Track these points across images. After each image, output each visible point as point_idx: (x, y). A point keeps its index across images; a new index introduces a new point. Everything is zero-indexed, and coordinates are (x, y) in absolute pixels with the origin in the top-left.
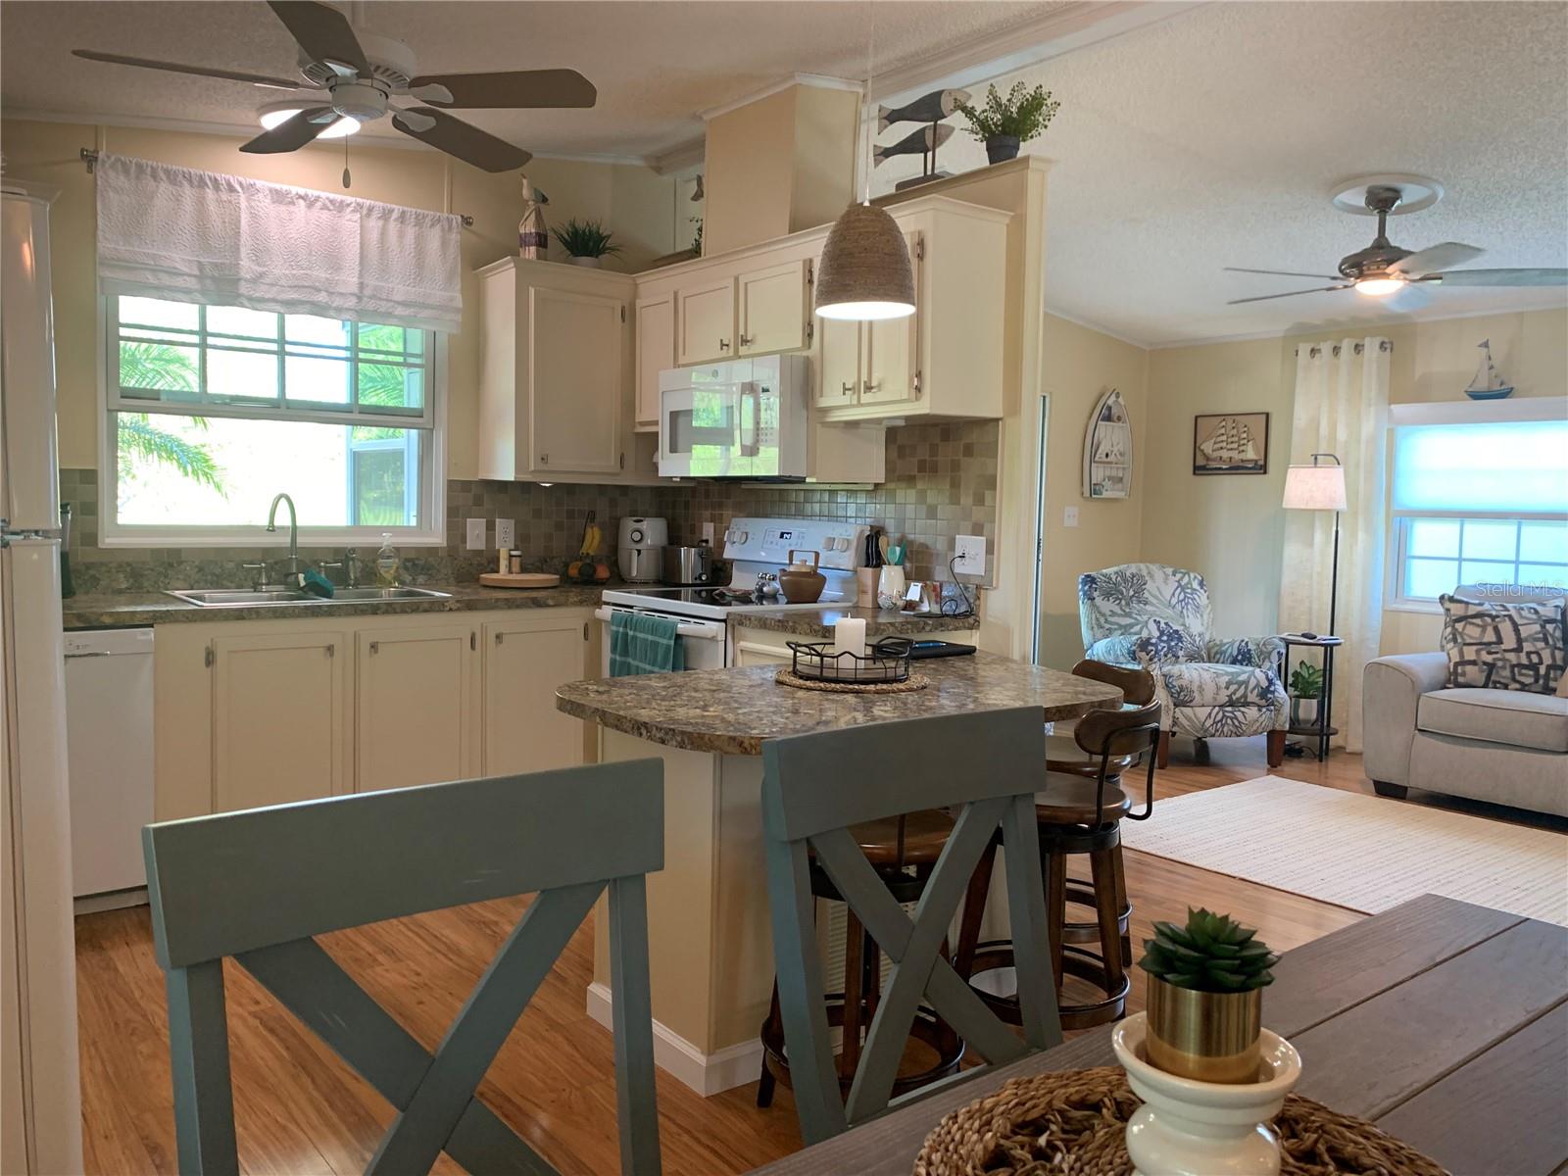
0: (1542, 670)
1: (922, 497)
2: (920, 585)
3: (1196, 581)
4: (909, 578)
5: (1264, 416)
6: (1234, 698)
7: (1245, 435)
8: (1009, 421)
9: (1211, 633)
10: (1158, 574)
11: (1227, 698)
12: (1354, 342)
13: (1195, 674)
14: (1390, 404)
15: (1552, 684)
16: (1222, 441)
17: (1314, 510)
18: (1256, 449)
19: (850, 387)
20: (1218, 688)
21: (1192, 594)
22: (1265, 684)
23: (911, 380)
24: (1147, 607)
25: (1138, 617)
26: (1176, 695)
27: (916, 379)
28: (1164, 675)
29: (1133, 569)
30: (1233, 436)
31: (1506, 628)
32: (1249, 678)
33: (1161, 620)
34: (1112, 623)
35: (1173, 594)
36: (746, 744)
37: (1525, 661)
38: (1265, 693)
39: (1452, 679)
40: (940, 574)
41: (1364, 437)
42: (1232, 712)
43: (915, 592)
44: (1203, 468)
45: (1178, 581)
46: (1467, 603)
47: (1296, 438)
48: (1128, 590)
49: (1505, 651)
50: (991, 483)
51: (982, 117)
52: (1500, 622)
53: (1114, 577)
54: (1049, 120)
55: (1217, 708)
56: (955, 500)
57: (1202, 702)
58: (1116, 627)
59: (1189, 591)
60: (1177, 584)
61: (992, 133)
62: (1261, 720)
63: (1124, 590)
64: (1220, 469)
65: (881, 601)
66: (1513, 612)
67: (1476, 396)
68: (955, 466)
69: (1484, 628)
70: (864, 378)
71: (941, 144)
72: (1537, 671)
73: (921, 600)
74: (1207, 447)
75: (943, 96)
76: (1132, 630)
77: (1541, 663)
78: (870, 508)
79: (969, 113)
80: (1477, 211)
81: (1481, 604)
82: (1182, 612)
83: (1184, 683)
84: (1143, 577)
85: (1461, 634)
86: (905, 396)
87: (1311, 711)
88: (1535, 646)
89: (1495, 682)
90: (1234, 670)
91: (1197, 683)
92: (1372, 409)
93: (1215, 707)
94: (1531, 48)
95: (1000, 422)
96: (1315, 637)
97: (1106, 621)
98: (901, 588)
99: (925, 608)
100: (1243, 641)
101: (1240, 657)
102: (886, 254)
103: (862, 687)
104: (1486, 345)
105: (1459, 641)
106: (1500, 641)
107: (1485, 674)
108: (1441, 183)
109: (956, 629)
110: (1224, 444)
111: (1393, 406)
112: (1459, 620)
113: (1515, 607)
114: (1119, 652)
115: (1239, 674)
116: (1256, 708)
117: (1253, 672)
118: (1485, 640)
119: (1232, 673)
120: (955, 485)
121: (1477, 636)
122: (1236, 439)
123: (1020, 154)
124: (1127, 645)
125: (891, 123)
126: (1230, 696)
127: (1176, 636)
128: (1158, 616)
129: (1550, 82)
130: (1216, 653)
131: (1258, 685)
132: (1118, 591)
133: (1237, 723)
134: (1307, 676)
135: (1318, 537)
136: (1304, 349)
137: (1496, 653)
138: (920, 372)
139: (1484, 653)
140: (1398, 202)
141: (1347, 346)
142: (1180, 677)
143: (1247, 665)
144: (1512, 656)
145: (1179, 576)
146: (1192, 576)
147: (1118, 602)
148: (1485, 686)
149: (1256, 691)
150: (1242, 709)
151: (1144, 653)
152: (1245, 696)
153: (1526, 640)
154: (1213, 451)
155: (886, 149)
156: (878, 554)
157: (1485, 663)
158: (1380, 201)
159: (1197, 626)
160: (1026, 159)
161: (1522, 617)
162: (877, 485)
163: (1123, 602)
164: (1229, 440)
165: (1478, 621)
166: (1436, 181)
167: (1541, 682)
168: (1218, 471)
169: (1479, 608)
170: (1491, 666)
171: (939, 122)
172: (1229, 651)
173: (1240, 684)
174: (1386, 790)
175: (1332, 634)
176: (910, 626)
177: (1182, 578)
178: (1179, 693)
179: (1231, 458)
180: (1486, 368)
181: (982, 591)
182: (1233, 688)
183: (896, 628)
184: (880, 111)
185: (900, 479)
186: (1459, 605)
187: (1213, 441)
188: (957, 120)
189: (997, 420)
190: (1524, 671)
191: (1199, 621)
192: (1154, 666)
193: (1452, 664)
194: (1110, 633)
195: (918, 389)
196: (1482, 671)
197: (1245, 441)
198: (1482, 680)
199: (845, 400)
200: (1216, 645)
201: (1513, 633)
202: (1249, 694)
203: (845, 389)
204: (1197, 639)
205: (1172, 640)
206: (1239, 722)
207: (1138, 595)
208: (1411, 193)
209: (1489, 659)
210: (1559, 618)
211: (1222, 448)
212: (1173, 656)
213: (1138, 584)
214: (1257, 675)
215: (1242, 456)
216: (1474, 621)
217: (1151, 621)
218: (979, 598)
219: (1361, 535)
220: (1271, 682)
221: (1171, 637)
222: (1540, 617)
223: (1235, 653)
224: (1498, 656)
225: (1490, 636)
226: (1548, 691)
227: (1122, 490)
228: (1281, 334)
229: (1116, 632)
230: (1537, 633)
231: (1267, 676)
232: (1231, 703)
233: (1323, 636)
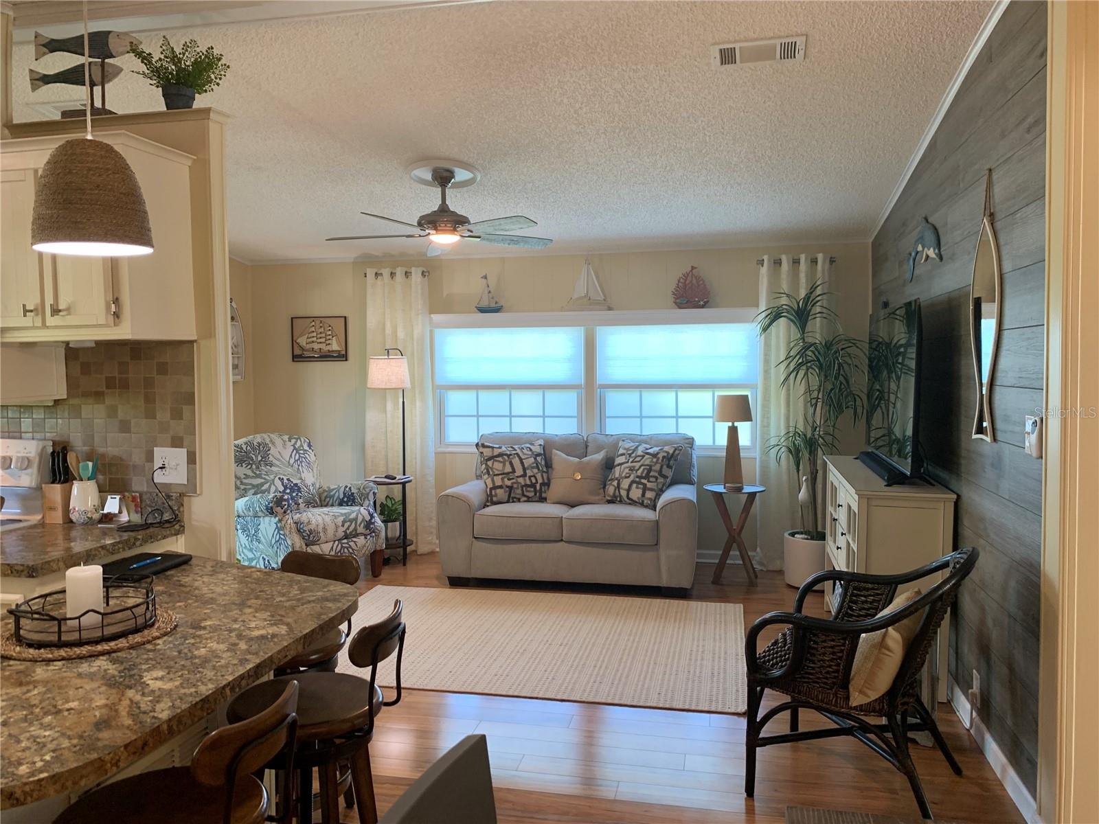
0: (538, 488)
1: (112, 412)
2: (118, 497)
3: (306, 444)
4: (104, 491)
5: (343, 319)
6: (348, 532)
7: (330, 333)
8: (203, 343)
9: (320, 482)
10: (278, 441)
11: (343, 534)
12: (405, 269)
13: (320, 519)
14: (430, 313)
15: (544, 495)
16: (313, 337)
17: (386, 389)
18: (338, 342)
19: (32, 308)
20: (337, 527)
21: (304, 454)
22: (368, 518)
23: (108, 308)
24: (273, 468)
25: (267, 477)
26: (307, 538)
27: (113, 305)
28: (295, 523)
29: (258, 439)
30: (321, 333)
31: (516, 461)
32: (357, 515)
33: (284, 477)
34: (246, 484)
35: (291, 455)
36: (18, 794)
37: (528, 482)
38: (369, 524)
39: (490, 500)
40: (139, 485)
41: (415, 337)
42: (347, 543)
43: (112, 505)
44: (300, 356)
45: (293, 446)
46: (493, 448)
47: (369, 336)
48: (256, 457)
49: (517, 477)
50: (190, 399)
51: (159, 65)
52: (513, 458)
53: (244, 447)
54: (220, 79)
55: (337, 542)
56: (151, 415)
57: (325, 539)
58: (250, 487)
59: (302, 452)
60: (292, 448)
61: (168, 80)
62: (367, 545)
63: (253, 456)
64: (314, 357)
65: (74, 517)
66: (518, 451)
67: (482, 310)
68: (149, 383)
69: (504, 463)
70: (49, 300)
71: (109, 81)
72: (535, 488)
73: (120, 512)
74: (302, 341)
75: (110, 36)
76: (263, 488)
77: (537, 482)
78: (50, 422)
79: (145, 58)
80: (496, 192)
81: (500, 448)
82: (298, 469)
83: (312, 527)
84: (267, 444)
85: (492, 469)
86: (102, 321)
87: (396, 530)
88: (533, 472)
89: (513, 498)
90: (346, 511)
91: (321, 527)
92: (420, 316)
93: (335, 541)
94: (556, 92)
95: (195, 344)
96: (395, 478)
97: (242, 483)
98: (97, 502)
99: (124, 518)
100: (346, 487)
101: (345, 499)
102: (121, 193)
103: (112, 644)
104: (485, 277)
105: (491, 473)
106: (514, 471)
107: (507, 494)
108: (480, 172)
109: (164, 537)
110: (315, 339)
111: (432, 316)
112: (489, 459)
113: (519, 448)
114: (258, 509)
115: (350, 514)
116: (363, 537)
117: (359, 510)
118: (506, 471)
119: (345, 514)
120: (150, 400)
121: (501, 469)
122: (323, 335)
123: (196, 105)
124: (264, 503)
125: (52, 52)
126: (345, 532)
127: (296, 488)
128: (281, 474)
129: (559, 116)
130: (326, 497)
131: (363, 519)
132: (249, 458)
133: (351, 551)
134: (391, 506)
135: (389, 406)
136: (371, 273)
137: (513, 479)
138: (117, 299)
139: (506, 480)
140: (453, 180)
141: (399, 272)
142: (309, 523)
143: (351, 505)
144: (521, 480)
145: (293, 441)
146: (302, 440)
147: (250, 466)
148: (508, 502)
149: (362, 525)
150: (354, 539)
151: (279, 508)
152: (355, 529)
153: (528, 469)
154: (307, 344)
155: (45, 76)
156: (66, 468)
157: (507, 487)
158: (441, 178)
159: (309, 479)
160: (206, 112)
161: (524, 454)
162: (57, 402)
163: (254, 466)
164: (318, 336)
165: (500, 459)
166: (477, 169)
167: (538, 494)
168: (311, 359)
169: (500, 450)
170: (511, 488)
171: (106, 60)
172: (337, 495)
173: (351, 521)
174: (457, 582)
175: (404, 474)
176: (120, 546)
177: (296, 443)
178: (309, 536)
179: (320, 349)
180: (487, 292)
181: (185, 499)
182: (347, 525)
183: (108, 550)
184: (36, 37)
185: (86, 395)
186: (488, 449)
187: (306, 336)
188: (127, 62)
189: (191, 342)
190: (528, 489)
191: (311, 474)
192: (287, 517)
193: (488, 490)
194: (246, 492)
195: (117, 315)
196: (505, 492)
197: (330, 337)
198: (506, 499)
199: (28, 321)
200: (325, 491)
201: (520, 465)
202: (358, 527)
203: (26, 311)
204: (311, 488)
205: (294, 492)
206: (353, 550)
207: (266, 460)
208: (461, 175)
209: (509, 483)
210: (542, 452)
211: (313, 342)
212: (295, 504)
213: (263, 449)
214: (361, 512)
215: (329, 348)
216: (497, 459)
217: (277, 478)
218: (182, 505)
219: (418, 404)
220: (372, 516)
221: (292, 490)
222: (533, 453)
223: (341, 496)
224: (514, 481)
225: (508, 469)
226: (542, 500)
227: (238, 375)
228: (352, 260)
229: (250, 491)
230: (533, 464)
231: (369, 512)
232: (346, 537)
233: (399, 477)
